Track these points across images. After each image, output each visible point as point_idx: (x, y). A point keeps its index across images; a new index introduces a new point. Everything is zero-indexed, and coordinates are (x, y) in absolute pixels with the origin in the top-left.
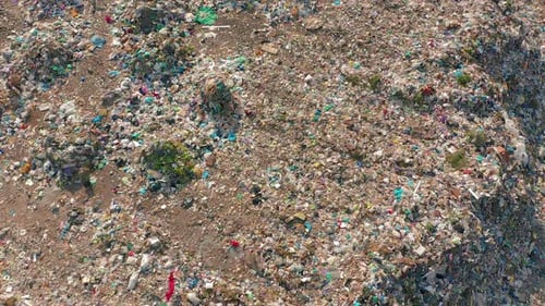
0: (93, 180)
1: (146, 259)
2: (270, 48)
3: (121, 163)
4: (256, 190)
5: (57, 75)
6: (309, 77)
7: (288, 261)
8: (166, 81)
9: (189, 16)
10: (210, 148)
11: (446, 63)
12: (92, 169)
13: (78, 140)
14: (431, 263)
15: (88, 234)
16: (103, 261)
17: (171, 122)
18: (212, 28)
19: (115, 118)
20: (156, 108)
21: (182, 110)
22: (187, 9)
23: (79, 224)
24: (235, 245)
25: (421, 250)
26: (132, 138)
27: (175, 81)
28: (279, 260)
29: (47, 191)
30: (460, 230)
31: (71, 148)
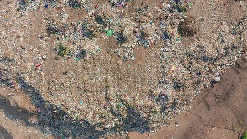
0: (51, 35)
1: (40, 58)
2: (107, 55)
3: (58, 38)
4: (66, 72)
5: (73, 7)
6: (102, 69)
7: (54, 87)
8: (84, 35)
9: (107, 29)
10: (72, 56)
11: (121, 101)
12: (54, 33)
13: (56, 27)
14: (68, 115)
15: (40, 42)
16: (36, 49)
17: (74, 43)
18: (106, 37)
19: (69, 29)
20: (75, 38)
21: (79, 43)
22: (109, 27)
23: (41, 39)
24: (52, 74)
25: (69, 112)
26: (65, 37)
27: (85, 37)
28: (53, 85)
29: (44, 27)
30: (77, 119)
31: (54, 27)
